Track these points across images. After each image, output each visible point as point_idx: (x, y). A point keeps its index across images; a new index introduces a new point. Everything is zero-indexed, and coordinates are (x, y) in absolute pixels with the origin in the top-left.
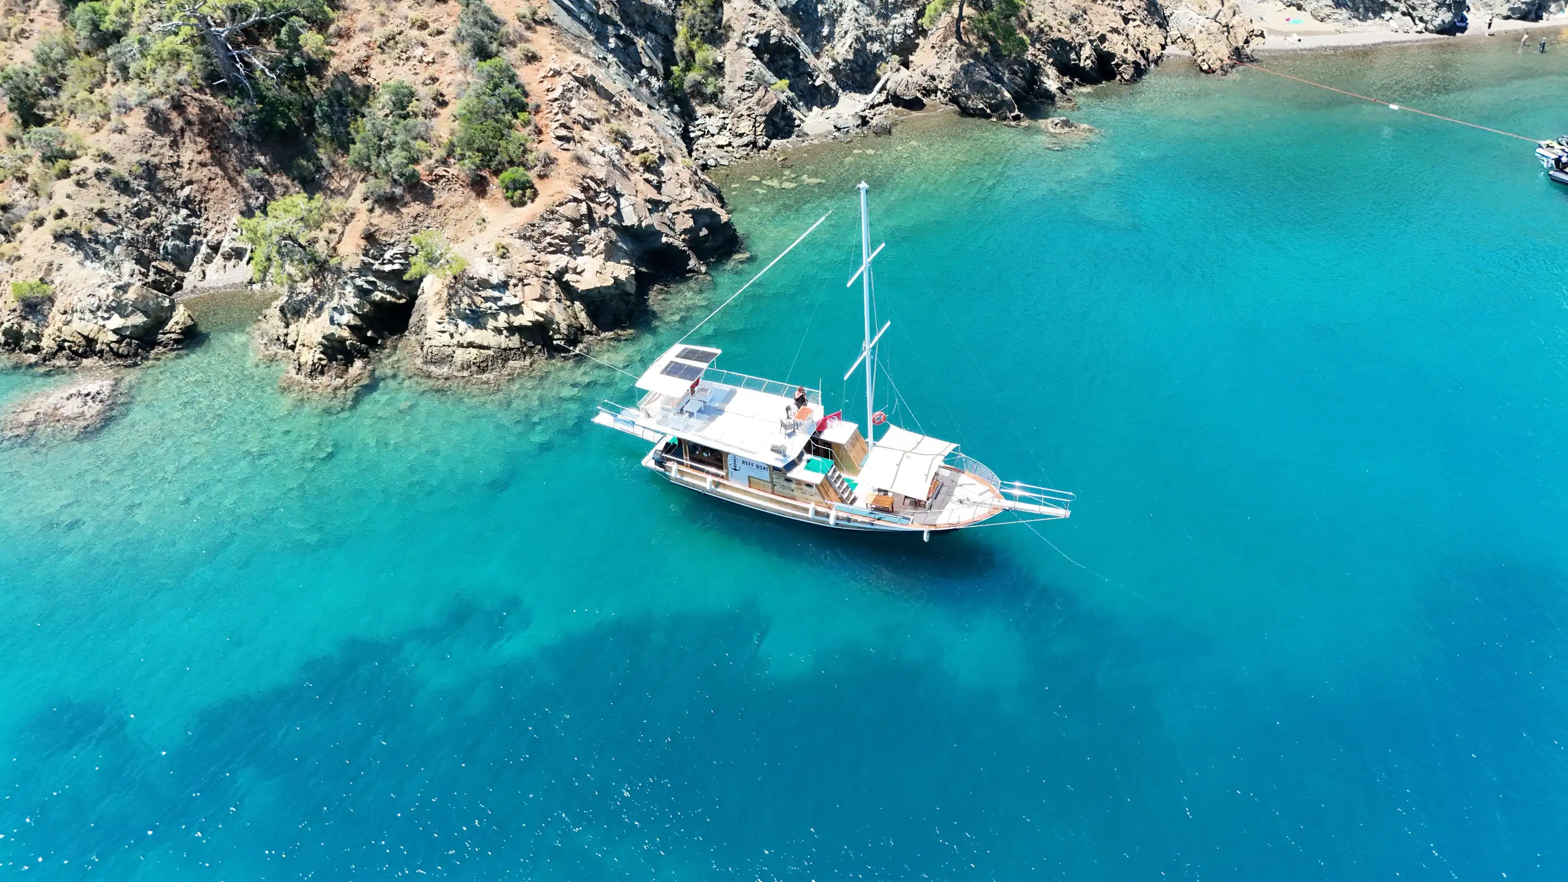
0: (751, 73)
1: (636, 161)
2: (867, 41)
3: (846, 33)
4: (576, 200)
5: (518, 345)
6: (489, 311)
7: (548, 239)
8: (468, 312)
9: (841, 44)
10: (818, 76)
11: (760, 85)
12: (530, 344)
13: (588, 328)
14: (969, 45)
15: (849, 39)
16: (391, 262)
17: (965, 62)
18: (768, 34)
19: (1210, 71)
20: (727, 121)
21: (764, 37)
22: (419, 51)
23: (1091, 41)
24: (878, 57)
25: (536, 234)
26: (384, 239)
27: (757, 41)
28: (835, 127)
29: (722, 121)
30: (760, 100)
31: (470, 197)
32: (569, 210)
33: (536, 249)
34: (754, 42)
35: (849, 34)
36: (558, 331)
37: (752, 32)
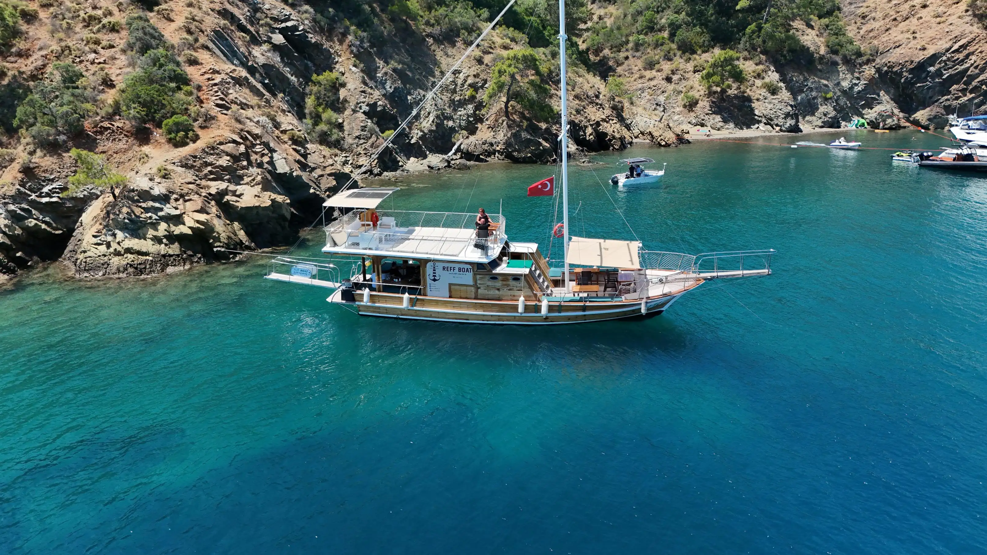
0: (365, 127)
1: (285, 137)
2: (445, 119)
3: (429, 114)
4: (234, 142)
5: (177, 252)
6: (149, 221)
7: (209, 168)
8: (126, 221)
9: (426, 121)
10: (412, 137)
11: (372, 135)
12: (190, 253)
13: (247, 244)
14: (514, 121)
15: (431, 118)
16: (48, 195)
17: (514, 131)
18: (375, 103)
19: (667, 145)
20: (348, 159)
21: (373, 106)
22: (92, 56)
23: (591, 125)
24: (452, 130)
25: (198, 164)
26: (43, 175)
27: (367, 108)
28: (429, 167)
29: (344, 159)
30: (373, 144)
31: (134, 144)
32: (229, 148)
33: (197, 176)
34: (366, 109)
35: (431, 115)
36: (218, 239)
37: (364, 103)
